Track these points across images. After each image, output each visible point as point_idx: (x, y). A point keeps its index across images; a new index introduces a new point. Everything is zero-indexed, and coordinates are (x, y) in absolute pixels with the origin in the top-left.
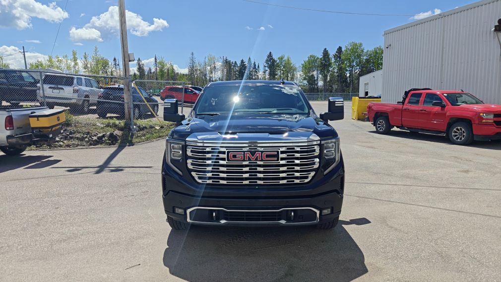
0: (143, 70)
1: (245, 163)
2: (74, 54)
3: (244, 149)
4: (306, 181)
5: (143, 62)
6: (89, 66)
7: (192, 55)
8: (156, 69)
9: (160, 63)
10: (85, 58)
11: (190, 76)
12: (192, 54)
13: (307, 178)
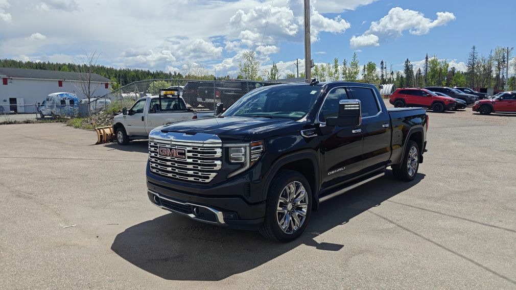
0: (412, 72)
1: (169, 158)
2: (336, 61)
3: (167, 146)
4: (207, 181)
5: (411, 63)
6: (347, 71)
7: (473, 50)
8: (426, 69)
9: (433, 62)
10: (345, 64)
11: (471, 74)
12: (474, 48)
13: (208, 178)
